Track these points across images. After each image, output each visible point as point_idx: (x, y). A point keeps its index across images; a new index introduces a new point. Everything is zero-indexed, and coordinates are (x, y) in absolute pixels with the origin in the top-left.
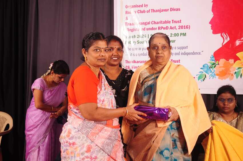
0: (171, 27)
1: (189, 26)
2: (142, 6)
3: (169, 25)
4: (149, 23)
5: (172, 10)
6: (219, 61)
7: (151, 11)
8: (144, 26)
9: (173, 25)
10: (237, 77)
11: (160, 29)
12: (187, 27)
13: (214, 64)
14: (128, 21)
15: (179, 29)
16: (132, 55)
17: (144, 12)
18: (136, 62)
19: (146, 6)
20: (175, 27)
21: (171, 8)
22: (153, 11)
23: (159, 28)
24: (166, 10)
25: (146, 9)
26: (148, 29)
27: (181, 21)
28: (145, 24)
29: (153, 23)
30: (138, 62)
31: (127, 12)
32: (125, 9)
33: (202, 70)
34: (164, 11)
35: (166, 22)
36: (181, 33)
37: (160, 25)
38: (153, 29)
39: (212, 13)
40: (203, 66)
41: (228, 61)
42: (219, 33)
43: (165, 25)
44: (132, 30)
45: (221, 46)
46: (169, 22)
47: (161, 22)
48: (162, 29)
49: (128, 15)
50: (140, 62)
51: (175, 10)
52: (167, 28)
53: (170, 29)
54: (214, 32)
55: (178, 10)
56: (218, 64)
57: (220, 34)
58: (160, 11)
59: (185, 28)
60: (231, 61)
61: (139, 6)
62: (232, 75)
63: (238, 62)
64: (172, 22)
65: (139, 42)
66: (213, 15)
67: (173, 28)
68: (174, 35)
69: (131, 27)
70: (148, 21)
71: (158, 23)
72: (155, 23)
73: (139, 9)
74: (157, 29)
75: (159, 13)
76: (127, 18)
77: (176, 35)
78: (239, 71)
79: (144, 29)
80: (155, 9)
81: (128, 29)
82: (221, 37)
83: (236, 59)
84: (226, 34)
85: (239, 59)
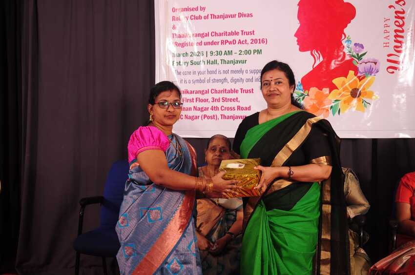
0: (240, 40)
1: (266, 39)
2: (197, 9)
3: (237, 38)
4: (207, 35)
5: (241, 15)
6: (309, 90)
7: (210, 16)
8: (199, 39)
9: (242, 38)
10: (334, 114)
11: (224, 43)
12: (263, 41)
13: (302, 94)
14: (176, 32)
15: (251, 43)
16: (183, 82)
17: (200, 17)
18: (189, 92)
19: (203, 9)
20: (246, 41)
21: (239, 14)
22: (214, 16)
23: (222, 42)
24: (233, 16)
25: (203, 14)
26: (206, 44)
27: (253, 32)
28: (202, 35)
29: (213, 34)
30: (192, 92)
31: (174, 19)
32: (171, 14)
34: (229, 17)
35: (232, 34)
36: (254, 50)
37: (225, 38)
38: (213, 43)
39: (298, 22)
41: (321, 90)
42: (309, 50)
43: (230, 38)
44: (183, 45)
45: (312, 69)
46: (237, 34)
47: (225, 33)
48: (228, 44)
49: (174, 23)
50: (195, 92)
51: (245, 16)
52: (234, 42)
53: (239, 43)
54: (302, 49)
55: (250, 15)
56: (308, 95)
57: (309, 52)
58: (223, 17)
59: (260, 43)
60: (326, 91)
61: (193, 9)
62: (328, 110)
63: (334, 91)
64: (241, 32)
65: (193, 62)
66: (299, 24)
67: (243, 43)
68: (244, 53)
69: (182, 40)
70: (205, 31)
71: (220, 35)
72: (216, 34)
73: (192, 13)
74: (220, 43)
75: (222, 19)
76: (174, 27)
77: (248, 52)
78: (337, 104)
79: (200, 44)
80: (216, 14)
81: (176, 44)
82: (312, 57)
83: (333, 87)
84: (317, 52)
85: (336, 88)
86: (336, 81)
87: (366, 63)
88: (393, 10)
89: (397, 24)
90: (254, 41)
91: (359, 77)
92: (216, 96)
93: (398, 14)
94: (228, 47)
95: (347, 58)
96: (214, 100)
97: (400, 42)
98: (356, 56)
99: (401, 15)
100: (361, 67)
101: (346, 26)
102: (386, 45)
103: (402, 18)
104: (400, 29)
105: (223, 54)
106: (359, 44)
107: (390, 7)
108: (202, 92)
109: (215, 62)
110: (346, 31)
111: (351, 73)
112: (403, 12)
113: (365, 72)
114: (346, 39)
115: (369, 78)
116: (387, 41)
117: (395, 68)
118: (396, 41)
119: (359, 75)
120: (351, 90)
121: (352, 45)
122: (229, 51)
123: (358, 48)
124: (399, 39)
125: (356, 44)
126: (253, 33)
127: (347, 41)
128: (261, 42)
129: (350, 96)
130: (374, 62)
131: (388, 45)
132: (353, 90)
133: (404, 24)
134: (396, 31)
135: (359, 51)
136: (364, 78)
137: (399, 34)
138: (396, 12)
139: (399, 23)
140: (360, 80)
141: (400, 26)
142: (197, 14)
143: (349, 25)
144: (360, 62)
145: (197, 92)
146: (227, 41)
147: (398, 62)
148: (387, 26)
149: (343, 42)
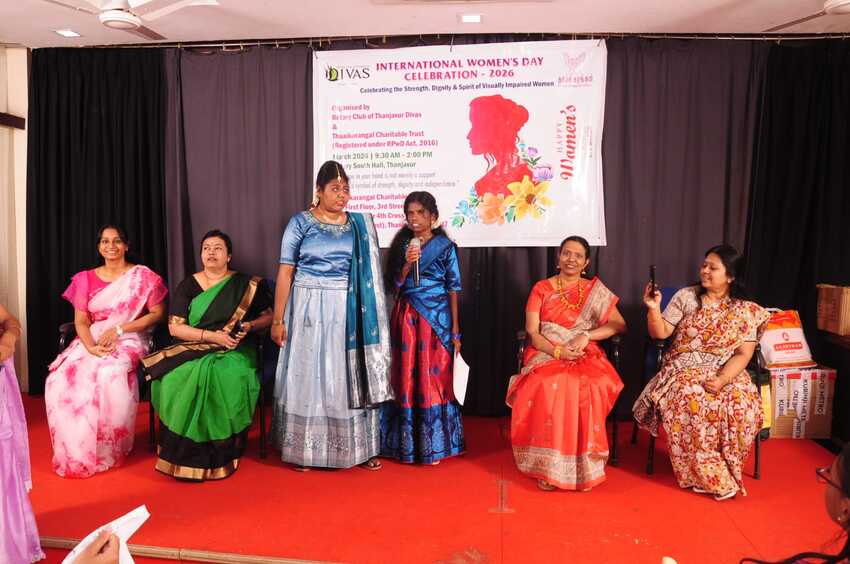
0: (408, 142)
1: (437, 141)
2: (360, 108)
3: (405, 139)
4: (372, 135)
5: (409, 115)
6: (483, 196)
7: (375, 116)
8: (363, 140)
9: (411, 139)
10: (509, 221)
11: (391, 144)
12: (433, 143)
13: (476, 200)
14: (338, 132)
15: (420, 145)
17: (364, 117)
19: (367, 107)
20: (415, 142)
21: (406, 113)
22: (379, 116)
23: (389, 143)
24: (399, 116)
25: (367, 113)
26: (370, 145)
28: (366, 136)
29: (378, 134)
30: (355, 198)
31: (334, 117)
32: (331, 113)
33: (458, 211)
34: (396, 117)
35: (399, 134)
36: (423, 153)
37: (391, 139)
40: (460, 204)
41: (496, 196)
42: (482, 153)
43: (398, 140)
45: (485, 173)
46: (405, 134)
47: (392, 134)
48: (395, 145)
49: (335, 122)
50: (358, 198)
51: (413, 116)
52: (402, 144)
53: (407, 144)
54: (476, 152)
55: (418, 115)
56: (482, 201)
57: (482, 155)
58: (389, 116)
59: (430, 145)
61: (355, 108)
62: (502, 218)
63: (510, 197)
64: (409, 134)
65: (357, 165)
66: (472, 126)
67: (412, 144)
68: (412, 155)
69: (341, 141)
70: (371, 132)
71: (387, 135)
72: (382, 135)
73: (355, 112)
74: (386, 145)
75: (388, 119)
76: (335, 127)
77: (416, 155)
78: (512, 211)
79: (365, 145)
80: (382, 113)
81: (337, 145)
82: (486, 160)
83: (508, 193)
84: (491, 155)
85: (511, 193)
86: (511, 186)
87: (540, 168)
88: (564, 116)
89: (569, 129)
90: (424, 143)
91: (534, 182)
92: (383, 202)
93: (569, 120)
94: (395, 149)
95: (522, 162)
96: (380, 207)
97: (573, 148)
98: (531, 161)
99: (572, 121)
100: (536, 173)
101: (519, 129)
102: (560, 150)
103: (574, 124)
104: (572, 134)
105: (390, 156)
106: (532, 148)
107: (562, 112)
108: (368, 198)
109: (381, 165)
110: (519, 134)
111: (526, 178)
112: (574, 118)
113: (540, 177)
115: (544, 183)
116: (559, 146)
117: (570, 175)
118: (570, 147)
120: (526, 195)
121: (526, 149)
122: (396, 153)
123: (533, 152)
124: (572, 145)
125: (530, 149)
126: (421, 134)
127: (521, 144)
128: (431, 143)
129: (525, 202)
130: (548, 168)
132: (528, 196)
133: (575, 130)
134: (568, 136)
135: (533, 155)
136: (539, 183)
137: (572, 139)
138: (568, 118)
139: (571, 128)
140: (535, 185)
141: (572, 132)
142: (361, 112)
144: (535, 166)
145: (361, 198)
146: (393, 143)
147: (570, 168)
148: (559, 131)
149: (517, 145)
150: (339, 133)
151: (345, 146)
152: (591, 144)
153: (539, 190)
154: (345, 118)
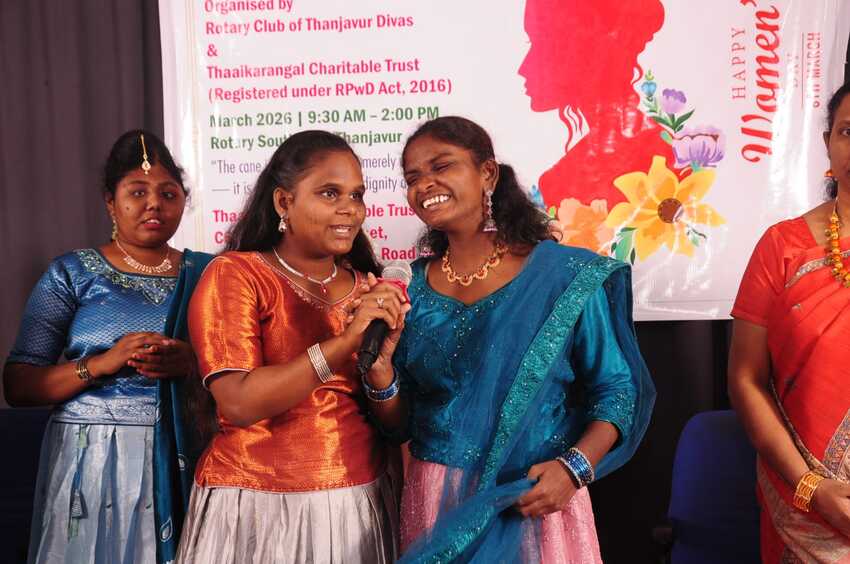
0: (383, 84)
1: (449, 81)
2: (270, 5)
3: (375, 78)
4: (299, 71)
5: (384, 21)
6: (558, 206)
7: (305, 24)
8: (279, 82)
9: (390, 78)
11: (344, 91)
12: (442, 86)
14: (220, 62)
15: (412, 91)
16: (242, 189)
17: (280, 26)
19: (286, 4)
20: (398, 85)
21: (378, 17)
22: (315, 24)
23: (339, 90)
24: (364, 24)
25: (286, 18)
26: (297, 93)
27: (416, 62)
28: (286, 72)
29: (314, 69)
31: (211, 28)
32: (203, 16)
34: (355, 26)
35: (362, 68)
36: (419, 109)
37: (344, 78)
38: (315, 91)
41: (589, 205)
42: (555, 108)
43: (359, 80)
45: (562, 154)
46: (376, 68)
47: (346, 67)
48: (352, 93)
49: (212, 39)
51: (394, 24)
52: (368, 89)
53: (381, 90)
54: (539, 105)
55: (405, 22)
56: (556, 218)
57: (555, 113)
58: (339, 25)
59: (433, 90)
60: (599, 205)
61: (259, 6)
63: (620, 207)
64: (384, 66)
65: (266, 140)
66: (530, 44)
67: (392, 90)
68: (394, 116)
69: (230, 85)
70: (296, 62)
71: (334, 70)
72: (322, 69)
73: (259, 14)
74: (333, 92)
75: (334, 32)
76: (212, 52)
77: (404, 114)
78: (627, 241)
79: (283, 93)
80: (321, 19)
81: (219, 93)
82: (563, 123)
83: (616, 198)
84: (576, 113)
85: (623, 199)
86: (622, 183)
87: (692, 137)
88: (751, 10)
89: (762, 42)
90: (420, 86)
91: (677, 172)
93: (762, 19)
94: (352, 102)
95: (648, 126)
97: (772, 86)
98: (670, 121)
99: (770, 22)
100: (681, 148)
101: (641, 49)
102: (739, 93)
103: (774, 29)
104: (769, 54)
105: (342, 117)
106: (673, 90)
107: (744, 2)
110: (641, 59)
111: (659, 161)
112: (775, 15)
113: (692, 159)
114: (643, 80)
115: (700, 173)
116: (739, 83)
117: (763, 150)
118: (762, 84)
119: (677, 165)
120: (659, 203)
121: (658, 95)
122: (356, 112)
123: (672, 102)
124: (769, 79)
125: (667, 93)
126: (414, 65)
127: (645, 84)
128: (436, 87)
129: (658, 217)
130: (712, 136)
131: (742, 93)
132: (663, 203)
133: (777, 43)
135: (676, 109)
136: (689, 173)
137: (769, 66)
138: (760, 15)
139: (766, 39)
140: (681, 179)
141: (770, 48)
142: (271, 16)
143: (649, 46)
144: (679, 134)
146: (350, 87)
147: (767, 135)
148: (737, 47)
149: (637, 87)
150: (221, 66)
151: (237, 96)
152: (817, 74)
153: (692, 186)
154: (235, 29)
